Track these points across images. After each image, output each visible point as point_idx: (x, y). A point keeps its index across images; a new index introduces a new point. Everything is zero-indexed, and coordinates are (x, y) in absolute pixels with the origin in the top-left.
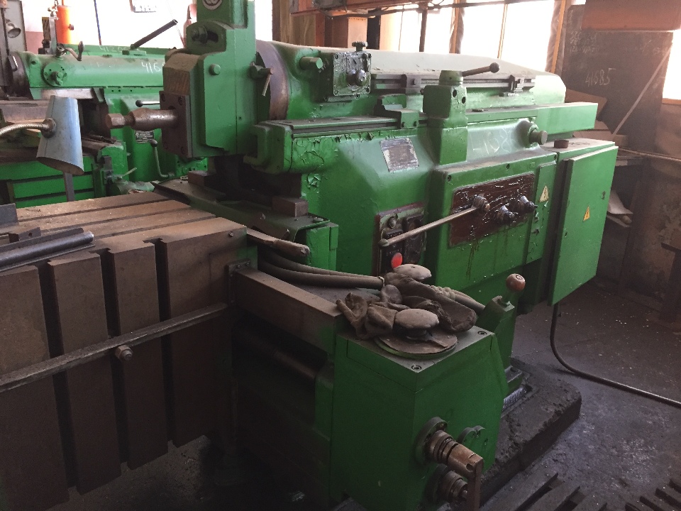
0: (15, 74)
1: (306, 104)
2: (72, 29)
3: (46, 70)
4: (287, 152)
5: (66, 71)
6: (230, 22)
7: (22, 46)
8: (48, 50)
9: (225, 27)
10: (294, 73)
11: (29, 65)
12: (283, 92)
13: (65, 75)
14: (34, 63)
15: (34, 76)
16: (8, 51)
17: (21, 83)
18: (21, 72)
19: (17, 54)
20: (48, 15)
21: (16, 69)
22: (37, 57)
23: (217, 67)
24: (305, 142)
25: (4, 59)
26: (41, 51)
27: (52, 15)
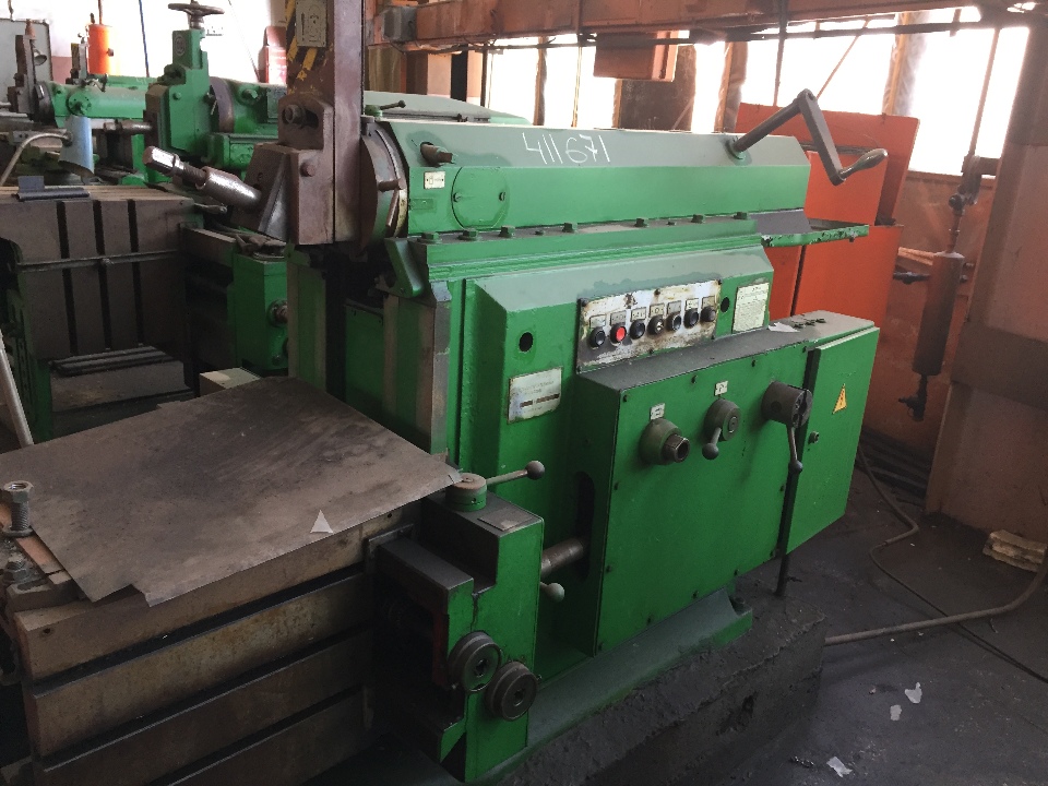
0: (41, 103)
1: (250, 124)
2: (112, 54)
3: (71, 100)
4: (226, 154)
5: (92, 102)
6: (190, 65)
7: (48, 74)
8: (77, 81)
9: (185, 68)
10: (239, 101)
11: (55, 95)
12: (229, 113)
13: (89, 105)
14: (59, 92)
15: (59, 105)
16: (35, 80)
17: (47, 111)
18: (47, 100)
19: (44, 84)
20: (78, 41)
21: (43, 98)
22: (63, 86)
23: (179, 95)
24: (241, 147)
25: (31, 88)
26: (68, 81)
27: (83, 42)
